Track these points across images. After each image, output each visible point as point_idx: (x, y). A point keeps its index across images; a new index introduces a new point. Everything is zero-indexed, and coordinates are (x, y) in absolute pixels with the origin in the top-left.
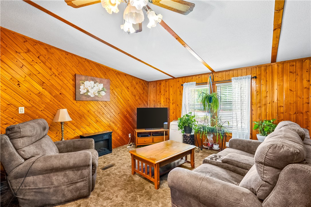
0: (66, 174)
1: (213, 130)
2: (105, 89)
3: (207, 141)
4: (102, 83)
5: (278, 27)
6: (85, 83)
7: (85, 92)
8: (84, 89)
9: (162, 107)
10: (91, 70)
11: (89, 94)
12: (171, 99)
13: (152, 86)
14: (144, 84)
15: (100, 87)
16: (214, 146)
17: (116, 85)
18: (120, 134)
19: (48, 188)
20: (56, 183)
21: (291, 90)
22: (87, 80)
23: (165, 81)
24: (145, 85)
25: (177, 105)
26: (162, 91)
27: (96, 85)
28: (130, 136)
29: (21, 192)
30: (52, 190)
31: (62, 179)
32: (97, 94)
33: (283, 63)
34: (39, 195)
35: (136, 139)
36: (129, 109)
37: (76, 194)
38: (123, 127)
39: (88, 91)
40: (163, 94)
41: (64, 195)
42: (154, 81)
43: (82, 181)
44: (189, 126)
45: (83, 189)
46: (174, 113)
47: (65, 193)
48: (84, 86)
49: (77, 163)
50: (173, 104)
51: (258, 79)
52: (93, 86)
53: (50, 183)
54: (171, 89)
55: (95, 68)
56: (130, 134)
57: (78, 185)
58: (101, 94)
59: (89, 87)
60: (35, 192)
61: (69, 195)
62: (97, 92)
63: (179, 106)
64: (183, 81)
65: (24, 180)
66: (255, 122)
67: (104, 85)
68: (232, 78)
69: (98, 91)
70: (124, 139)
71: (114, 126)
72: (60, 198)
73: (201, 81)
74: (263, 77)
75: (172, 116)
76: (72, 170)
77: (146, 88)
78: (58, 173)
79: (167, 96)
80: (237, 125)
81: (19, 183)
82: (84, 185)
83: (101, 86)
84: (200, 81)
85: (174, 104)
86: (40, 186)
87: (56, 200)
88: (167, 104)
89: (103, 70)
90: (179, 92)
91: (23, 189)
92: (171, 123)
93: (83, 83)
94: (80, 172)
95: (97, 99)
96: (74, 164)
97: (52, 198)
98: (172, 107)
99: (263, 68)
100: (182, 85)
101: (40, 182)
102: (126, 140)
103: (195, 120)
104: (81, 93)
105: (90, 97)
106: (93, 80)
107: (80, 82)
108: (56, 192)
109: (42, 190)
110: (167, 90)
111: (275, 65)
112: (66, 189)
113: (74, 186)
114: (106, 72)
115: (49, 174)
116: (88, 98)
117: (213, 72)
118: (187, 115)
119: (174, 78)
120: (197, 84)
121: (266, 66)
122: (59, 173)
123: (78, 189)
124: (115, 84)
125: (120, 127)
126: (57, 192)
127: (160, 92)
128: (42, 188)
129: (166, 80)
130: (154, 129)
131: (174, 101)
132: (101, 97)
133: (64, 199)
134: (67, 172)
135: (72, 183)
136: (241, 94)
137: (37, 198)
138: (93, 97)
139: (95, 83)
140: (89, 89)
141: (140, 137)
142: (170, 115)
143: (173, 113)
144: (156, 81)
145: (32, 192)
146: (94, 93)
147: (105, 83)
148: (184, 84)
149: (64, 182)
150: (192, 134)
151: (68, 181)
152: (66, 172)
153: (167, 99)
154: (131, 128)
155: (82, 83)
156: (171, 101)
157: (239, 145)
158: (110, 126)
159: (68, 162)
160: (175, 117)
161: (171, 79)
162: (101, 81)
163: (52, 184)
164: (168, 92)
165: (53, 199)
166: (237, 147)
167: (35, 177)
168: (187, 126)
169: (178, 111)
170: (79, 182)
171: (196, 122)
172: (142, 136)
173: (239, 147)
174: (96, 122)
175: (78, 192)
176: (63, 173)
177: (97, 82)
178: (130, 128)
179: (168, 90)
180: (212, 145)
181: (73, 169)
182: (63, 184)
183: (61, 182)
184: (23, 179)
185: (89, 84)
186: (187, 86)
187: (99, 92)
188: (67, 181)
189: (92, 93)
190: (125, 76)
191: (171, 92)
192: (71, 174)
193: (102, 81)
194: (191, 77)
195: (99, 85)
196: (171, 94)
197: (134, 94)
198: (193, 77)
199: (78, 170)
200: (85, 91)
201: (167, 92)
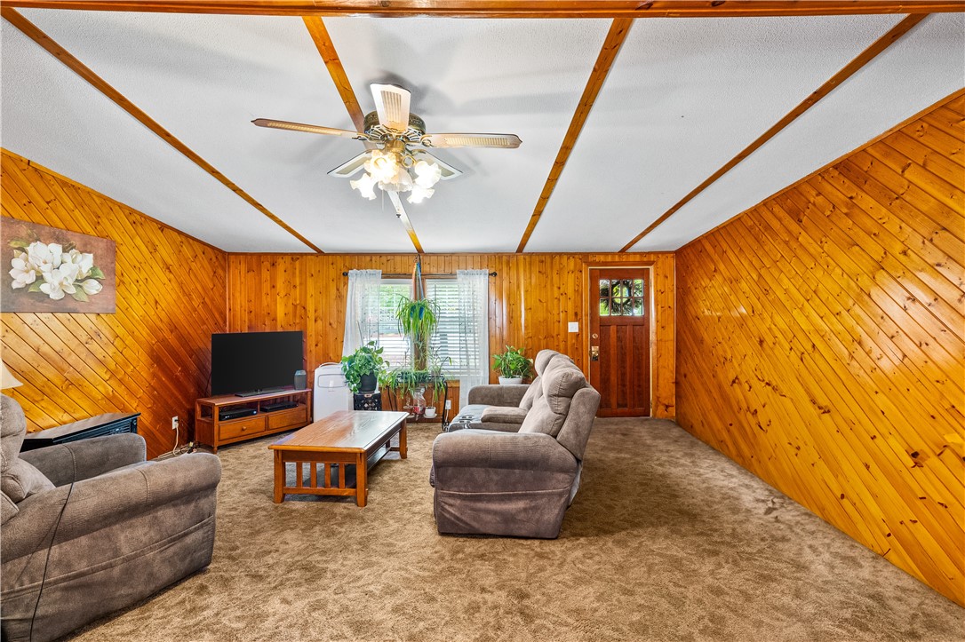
0: (156, 518)
1: (424, 378)
2: (99, 271)
3: (411, 403)
4: (90, 252)
5: (538, 214)
6: (30, 249)
7: (28, 282)
8: (27, 272)
9: (280, 330)
10: (48, 203)
11: (44, 288)
12: (311, 308)
13: (243, 267)
14: (214, 259)
15: (81, 264)
16: (427, 411)
17: (132, 257)
18: (145, 422)
19: (104, 568)
20: (126, 551)
21: (540, 301)
22: (37, 240)
23: (290, 257)
24: (217, 264)
25: (328, 324)
26: (280, 285)
27: (67, 257)
28: (175, 425)
29: (17, 603)
30: (116, 571)
31: (145, 534)
32: (72, 290)
33: (531, 254)
34: (77, 596)
35: (216, 428)
36: (171, 338)
37: (182, 566)
38: (154, 396)
39: (40, 278)
40: (282, 294)
41: (151, 574)
42: (252, 254)
43: (196, 529)
44: (372, 373)
45: (200, 550)
46: (320, 345)
47: (156, 569)
48: (26, 260)
49: (194, 482)
50: (315, 321)
51: (497, 277)
52: (57, 262)
53: (109, 554)
54: (310, 282)
55: (61, 198)
56: (176, 418)
57: (189, 540)
58: (85, 287)
59: (45, 263)
60: (66, 589)
61: (166, 573)
62: (71, 281)
63: (335, 326)
64: (347, 264)
65: (28, 563)
66: (496, 356)
67: (95, 258)
68: (458, 271)
69: (77, 280)
70: (159, 435)
71: (126, 398)
72: (140, 588)
73: (392, 270)
74: (505, 275)
75: (314, 352)
76: (174, 506)
77: (220, 271)
78: (133, 521)
79: (295, 300)
80: (468, 363)
81: (11, 575)
82: (203, 538)
83: (86, 262)
84: (390, 270)
85: (319, 322)
86: (82, 566)
87: (127, 595)
88: (297, 321)
89: (89, 207)
90: (333, 291)
91: (25, 589)
92: (318, 372)
93: (23, 250)
94: (192, 506)
95: (71, 305)
96: (186, 485)
97: (118, 593)
98: (312, 329)
99: (504, 258)
100: (346, 274)
101: (81, 557)
102: (162, 440)
103: (381, 359)
104: (15, 285)
105: (47, 300)
106: (58, 240)
107: (13, 244)
108: (128, 573)
109: (87, 578)
110: (298, 283)
111: (521, 257)
112: (158, 557)
113: (179, 545)
114: (100, 213)
115: (107, 529)
116: (42, 301)
117: (420, 251)
118: (365, 350)
119: (320, 252)
120: (386, 276)
121: (509, 255)
122: (137, 521)
123: (188, 551)
124: (130, 255)
125: (146, 397)
126: (131, 574)
127: (274, 287)
128: (88, 571)
129: (295, 257)
130: (263, 392)
131: (320, 312)
132: (85, 299)
133: (152, 587)
134: (160, 513)
135: (174, 540)
136: (473, 302)
137: (71, 606)
138: (57, 298)
139: (65, 250)
140: (46, 269)
141: (227, 419)
142: (308, 351)
143: (317, 345)
144: (260, 256)
145: (56, 589)
146: (61, 284)
147: (100, 252)
148: (350, 271)
149: (152, 541)
150: (377, 392)
151: (162, 536)
152: (156, 514)
153: (295, 306)
154: (180, 397)
155: (18, 249)
156: (311, 314)
157: (486, 396)
158: (114, 396)
159: (171, 484)
160: (323, 355)
161: (312, 254)
162: (85, 245)
163: (117, 553)
164: (301, 289)
165: (121, 595)
166: (482, 400)
167: (66, 546)
168: (368, 374)
169: (331, 339)
170: (191, 532)
171: (385, 364)
172: (232, 417)
173: (486, 400)
174: (67, 388)
175: (187, 561)
176: (148, 518)
177: (74, 247)
178: (176, 398)
179: (301, 284)
180: (424, 409)
181: (176, 502)
182: (150, 546)
183: (141, 545)
184: (24, 559)
185: (44, 253)
186: (358, 279)
187: (79, 282)
188: (158, 537)
189: (56, 283)
190: (162, 231)
191: (311, 290)
192: (168, 516)
193: (91, 243)
194: (368, 258)
195: (80, 256)
196: (308, 296)
197: (186, 290)
198: (374, 258)
199: (188, 502)
200: (31, 278)
201: (298, 290)
